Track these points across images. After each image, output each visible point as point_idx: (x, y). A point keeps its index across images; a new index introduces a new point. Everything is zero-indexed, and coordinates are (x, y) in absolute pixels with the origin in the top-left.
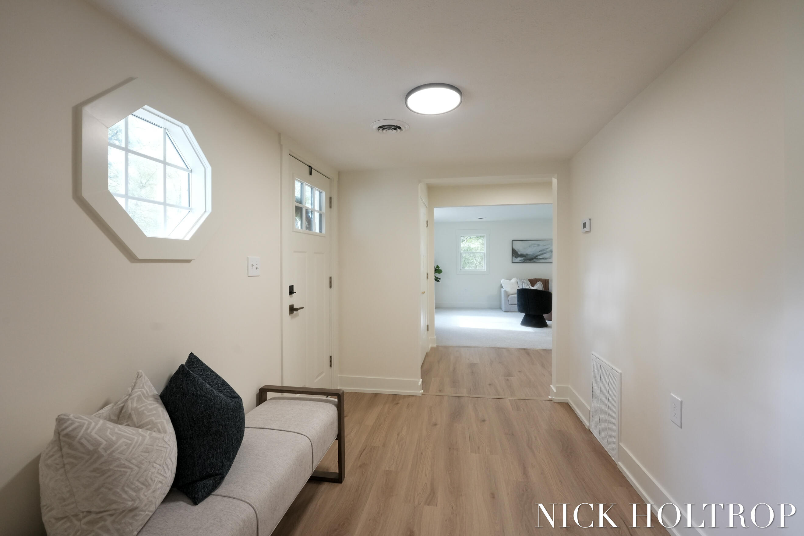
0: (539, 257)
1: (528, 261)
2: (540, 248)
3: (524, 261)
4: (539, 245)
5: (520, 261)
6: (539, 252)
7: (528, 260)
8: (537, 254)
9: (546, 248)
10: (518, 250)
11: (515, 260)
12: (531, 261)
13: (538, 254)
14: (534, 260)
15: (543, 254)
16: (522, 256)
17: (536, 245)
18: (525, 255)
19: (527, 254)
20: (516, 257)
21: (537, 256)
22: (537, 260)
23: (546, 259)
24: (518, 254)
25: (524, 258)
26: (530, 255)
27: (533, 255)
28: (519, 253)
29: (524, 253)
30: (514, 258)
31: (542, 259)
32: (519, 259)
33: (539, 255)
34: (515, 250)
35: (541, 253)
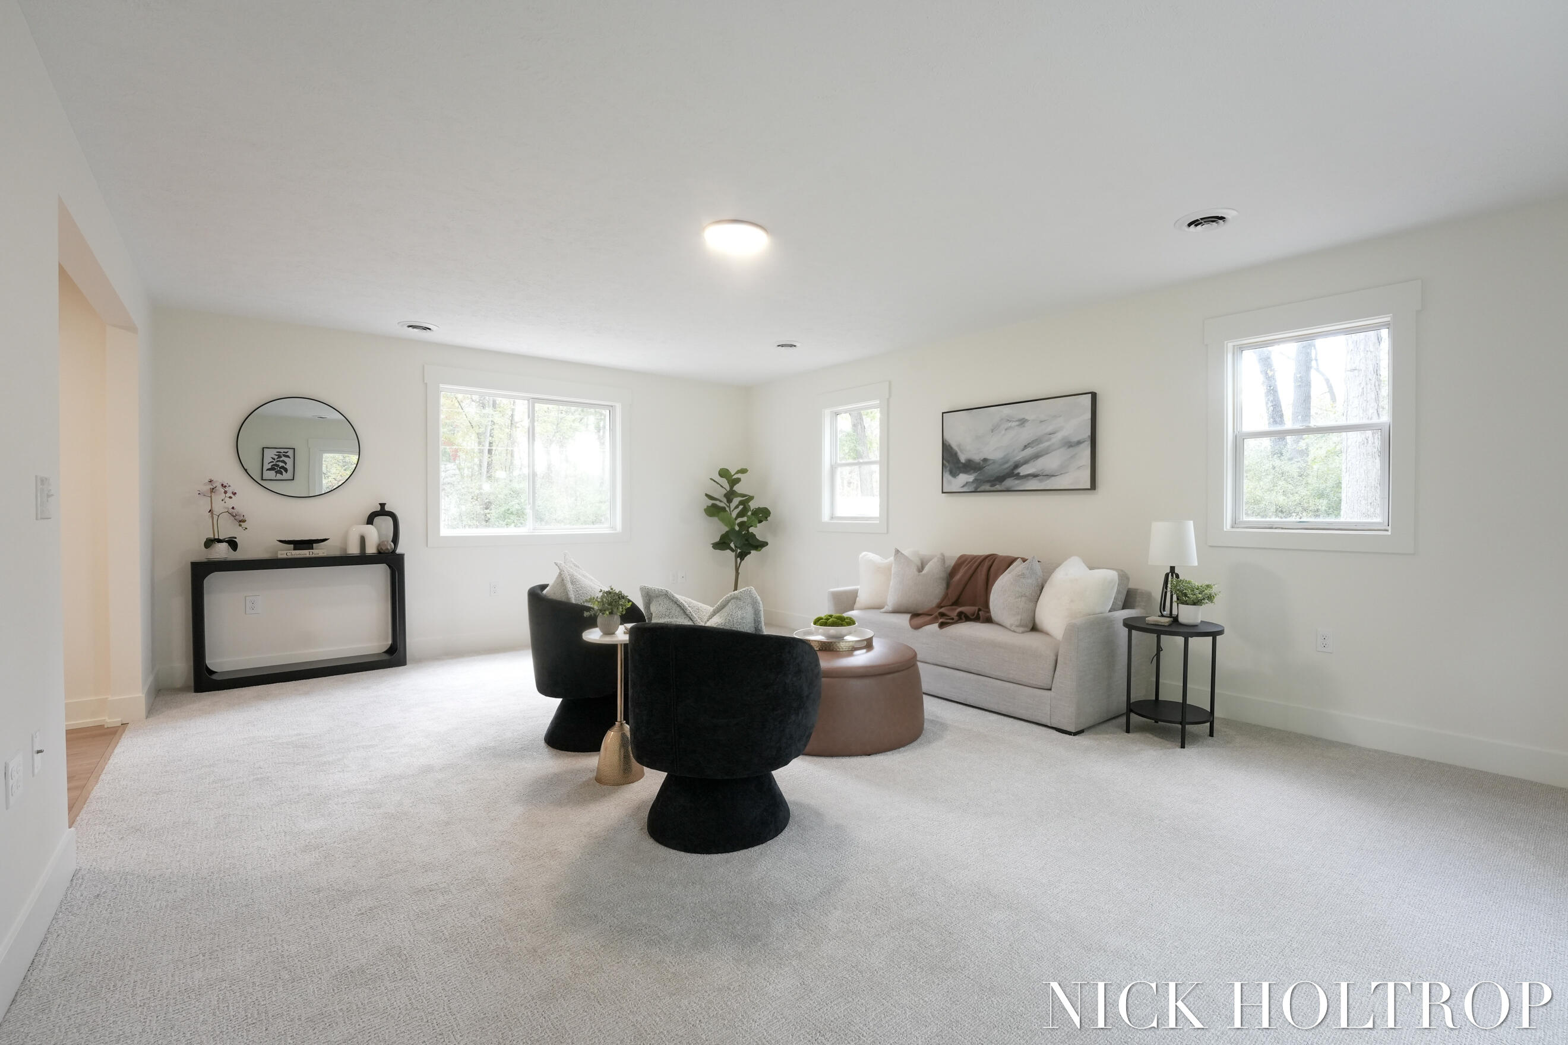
0: (1024, 470)
1: (987, 487)
2: (1026, 434)
3: (976, 489)
4: (1023, 422)
5: (963, 486)
6: (1026, 447)
7: (988, 481)
8: (1018, 458)
9: (1050, 429)
10: (959, 446)
11: (950, 482)
12: (998, 487)
13: (1020, 456)
14: (1010, 483)
15: (1036, 456)
16: (969, 466)
17: (1014, 424)
18: (979, 463)
19: (985, 460)
20: (954, 474)
21: (1017, 466)
22: (1017, 482)
23: (1049, 476)
24: (958, 460)
25: (976, 474)
26: (994, 462)
27: (1007, 462)
28: (963, 458)
29: (977, 457)
30: (947, 475)
31: (1034, 476)
32: (964, 478)
33: (1026, 462)
34: (951, 448)
35: (1029, 452)
